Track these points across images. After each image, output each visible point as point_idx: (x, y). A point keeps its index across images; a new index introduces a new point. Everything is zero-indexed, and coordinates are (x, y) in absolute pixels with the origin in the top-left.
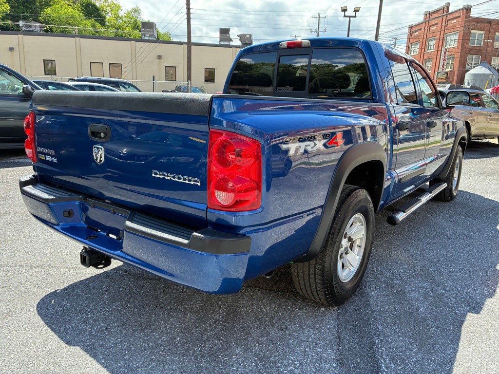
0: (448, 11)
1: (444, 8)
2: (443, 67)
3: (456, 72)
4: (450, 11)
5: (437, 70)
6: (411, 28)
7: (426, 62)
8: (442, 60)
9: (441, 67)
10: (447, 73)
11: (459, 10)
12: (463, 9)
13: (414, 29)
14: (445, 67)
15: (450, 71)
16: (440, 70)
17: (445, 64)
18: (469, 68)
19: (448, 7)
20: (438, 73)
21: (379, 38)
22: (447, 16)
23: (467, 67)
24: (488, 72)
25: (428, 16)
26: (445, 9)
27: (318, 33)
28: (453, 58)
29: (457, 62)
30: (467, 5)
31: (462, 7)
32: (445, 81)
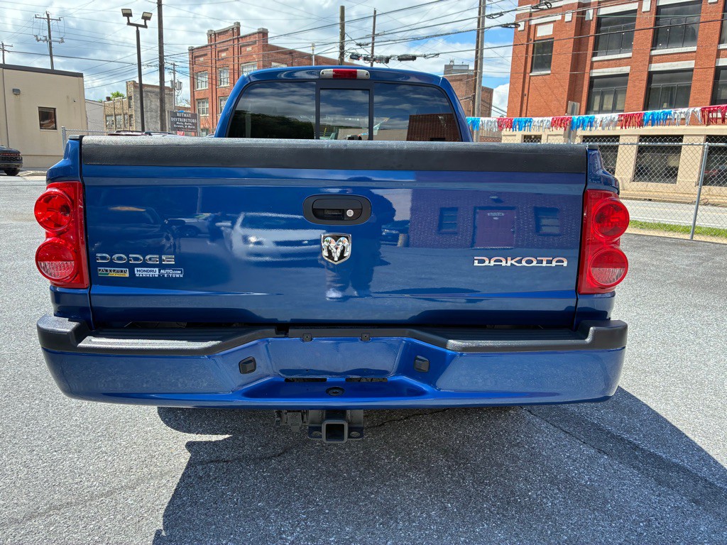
0: (239, 34)
1: (233, 29)
4: (242, 34)
6: (192, 50)
7: (221, 100)
11: (254, 34)
12: (259, 33)
13: (197, 54)
19: (238, 29)
21: (165, 61)
22: (238, 41)
25: (213, 37)
26: (235, 31)
27: (50, 44)
30: (263, 29)
31: (256, 31)
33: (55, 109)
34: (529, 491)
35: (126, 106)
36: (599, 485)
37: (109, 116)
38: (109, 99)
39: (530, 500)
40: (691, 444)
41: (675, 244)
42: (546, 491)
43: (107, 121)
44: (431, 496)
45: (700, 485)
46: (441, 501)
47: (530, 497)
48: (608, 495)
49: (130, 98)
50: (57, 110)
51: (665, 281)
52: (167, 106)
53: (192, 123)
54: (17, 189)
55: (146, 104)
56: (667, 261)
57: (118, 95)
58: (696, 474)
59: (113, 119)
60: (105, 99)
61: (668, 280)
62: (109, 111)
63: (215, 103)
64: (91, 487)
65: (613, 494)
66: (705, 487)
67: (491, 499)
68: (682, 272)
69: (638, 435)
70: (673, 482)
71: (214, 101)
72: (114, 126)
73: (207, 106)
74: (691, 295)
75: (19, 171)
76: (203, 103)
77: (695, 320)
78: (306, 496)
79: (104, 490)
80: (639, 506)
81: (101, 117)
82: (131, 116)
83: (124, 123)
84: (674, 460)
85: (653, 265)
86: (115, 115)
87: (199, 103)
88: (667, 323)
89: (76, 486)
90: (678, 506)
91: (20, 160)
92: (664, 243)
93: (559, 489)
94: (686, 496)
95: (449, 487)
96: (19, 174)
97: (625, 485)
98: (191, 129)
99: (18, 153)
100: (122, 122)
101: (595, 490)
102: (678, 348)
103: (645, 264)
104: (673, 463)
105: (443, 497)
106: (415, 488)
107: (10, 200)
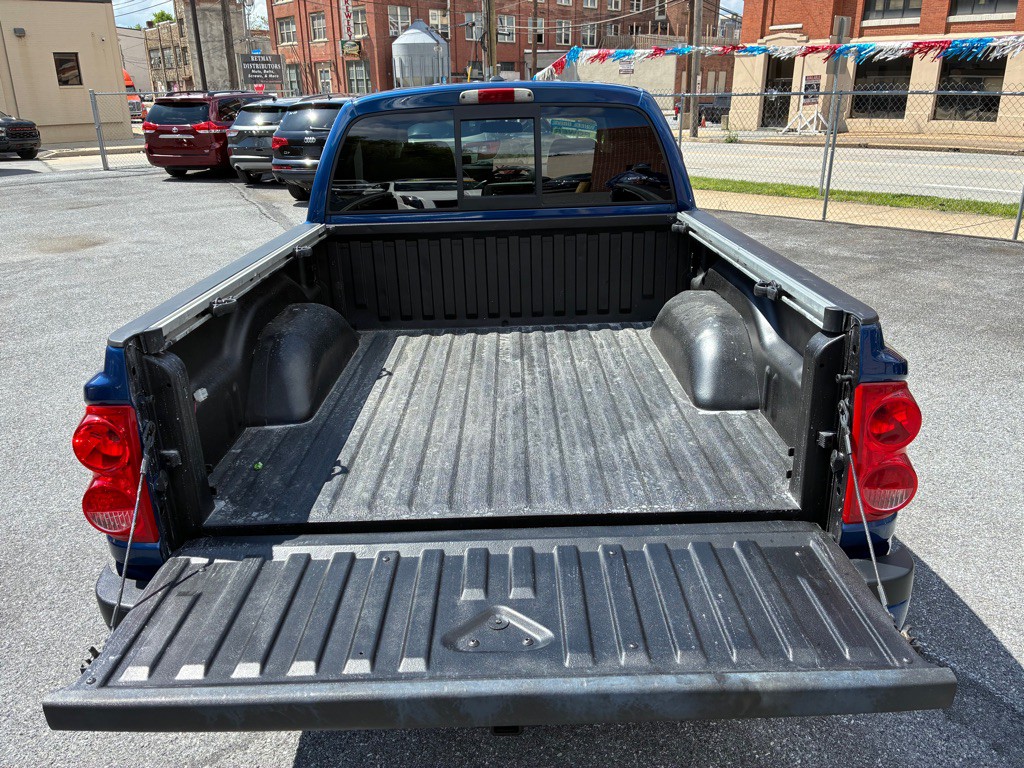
2: (349, 30)
3: (374, 41)
5: (337, 36)
7: (313, 19)
8: (343, 17)
9: (345, 30)
10: (359, 43)
14: (352, 30)
15: (364, 39)
16: (346, 37)
17: (352, 23)
18: (396, 33)
20: (344, 43)
23: (392, 32)
24: (429, 40)
28: (363, 12)
29: (371, 21)
32: (357, 59)
33: (76, 54)
34: (771, 740)
35: (176, 33)
36: (867, 725)
37: (152, 50)
38: (150, 24)
39: (772, 753)
40: (996, 646)
41: (990, 250)
42: (793, 738)
43: (151, 59)
44: (637, 752)
45: (1006, 715)
46: (651, 761)
47: (772, 749)
48: (878, 743)
49: (180, 21)
50: (80, 56)
51: (973, 327)
52: (235, 31)
53: (275, 70)
54: (38, 190)
55: (205, 31)
56: (978, 286)
57: (163, 17)
58: (1000, 699)
59: (160, 54)
60: (145, 26)
61: (978, 324)
62: (153, 45)
63: (304, 24)
64: (190, 747)
65: (886, 740)
66: (1012, 722)
67: (719, 756)
68: (998, 307)
69: (923, 629)
70: (968, 715)
71: (304, 21)
72: (162, 65)
73: (293, 28)
74: (1010, 354)
75: (37, 151)
76: (288, 24)
77: (1014, 404)
78: (472, 756)
79: (208, 752)
80: (920, 759)
81: (142, 53)
82: (184, 49)
83: (176, 60)
84: (972, 675)
85: (956, 296)
86: (162, 49)
87: (281, 24)
88: (973, 412)
89: (171, 746)
90: (972, 758)
91: (36, 136)
92: (975, 248)
93: (811, 734)
94: (984, 738)
95: (663, 736)
96: (39, 155)
97: (902, 722)
98: (275, 79)
99: (32, 125)
100: (173, 60)
101: (861, 735)
102: (988, 460)
103: (946, 295)
104: (970, 680)
105: (654, 754)
106: (617, 738)
107: (30, 212)
